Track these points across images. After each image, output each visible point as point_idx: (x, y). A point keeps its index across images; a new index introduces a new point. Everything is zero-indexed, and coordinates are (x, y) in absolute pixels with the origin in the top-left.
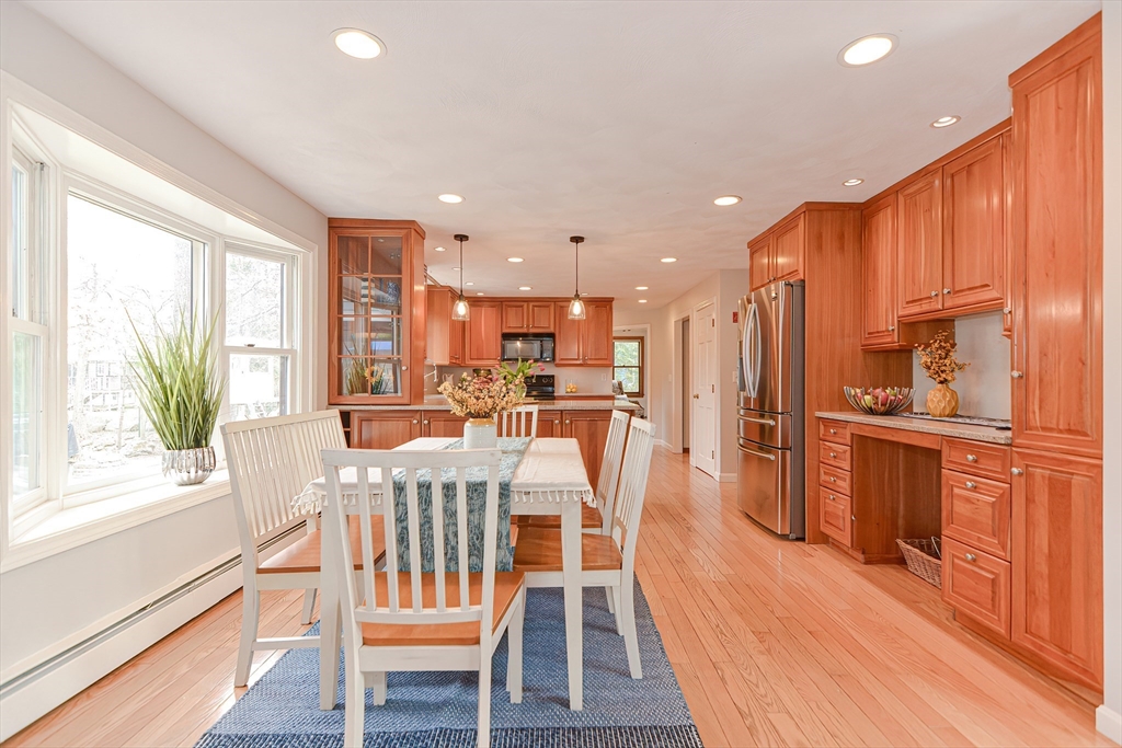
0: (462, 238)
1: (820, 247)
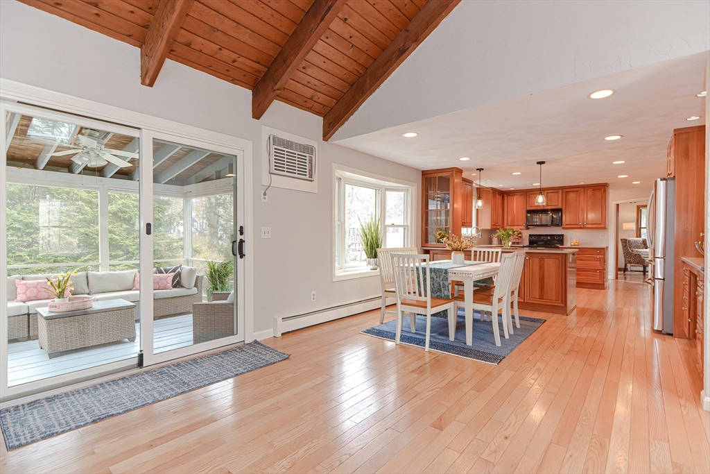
0: (480, 170)
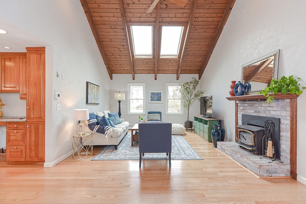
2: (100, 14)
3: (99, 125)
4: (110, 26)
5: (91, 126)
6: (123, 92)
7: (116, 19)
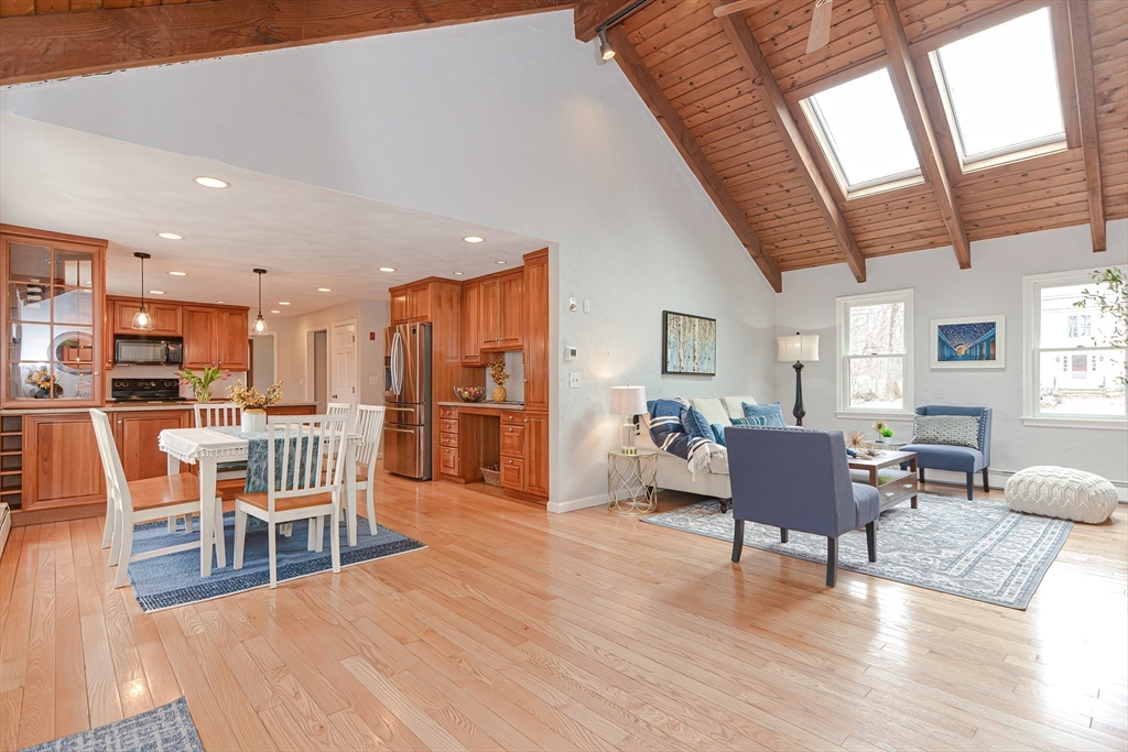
0: (142, 255)
1: (440, 305)
2: (698, 104)
3: (678, 434)
4: (735, 126)
5: (657, 434)
6: (811, 333)
7: (748, 99)
